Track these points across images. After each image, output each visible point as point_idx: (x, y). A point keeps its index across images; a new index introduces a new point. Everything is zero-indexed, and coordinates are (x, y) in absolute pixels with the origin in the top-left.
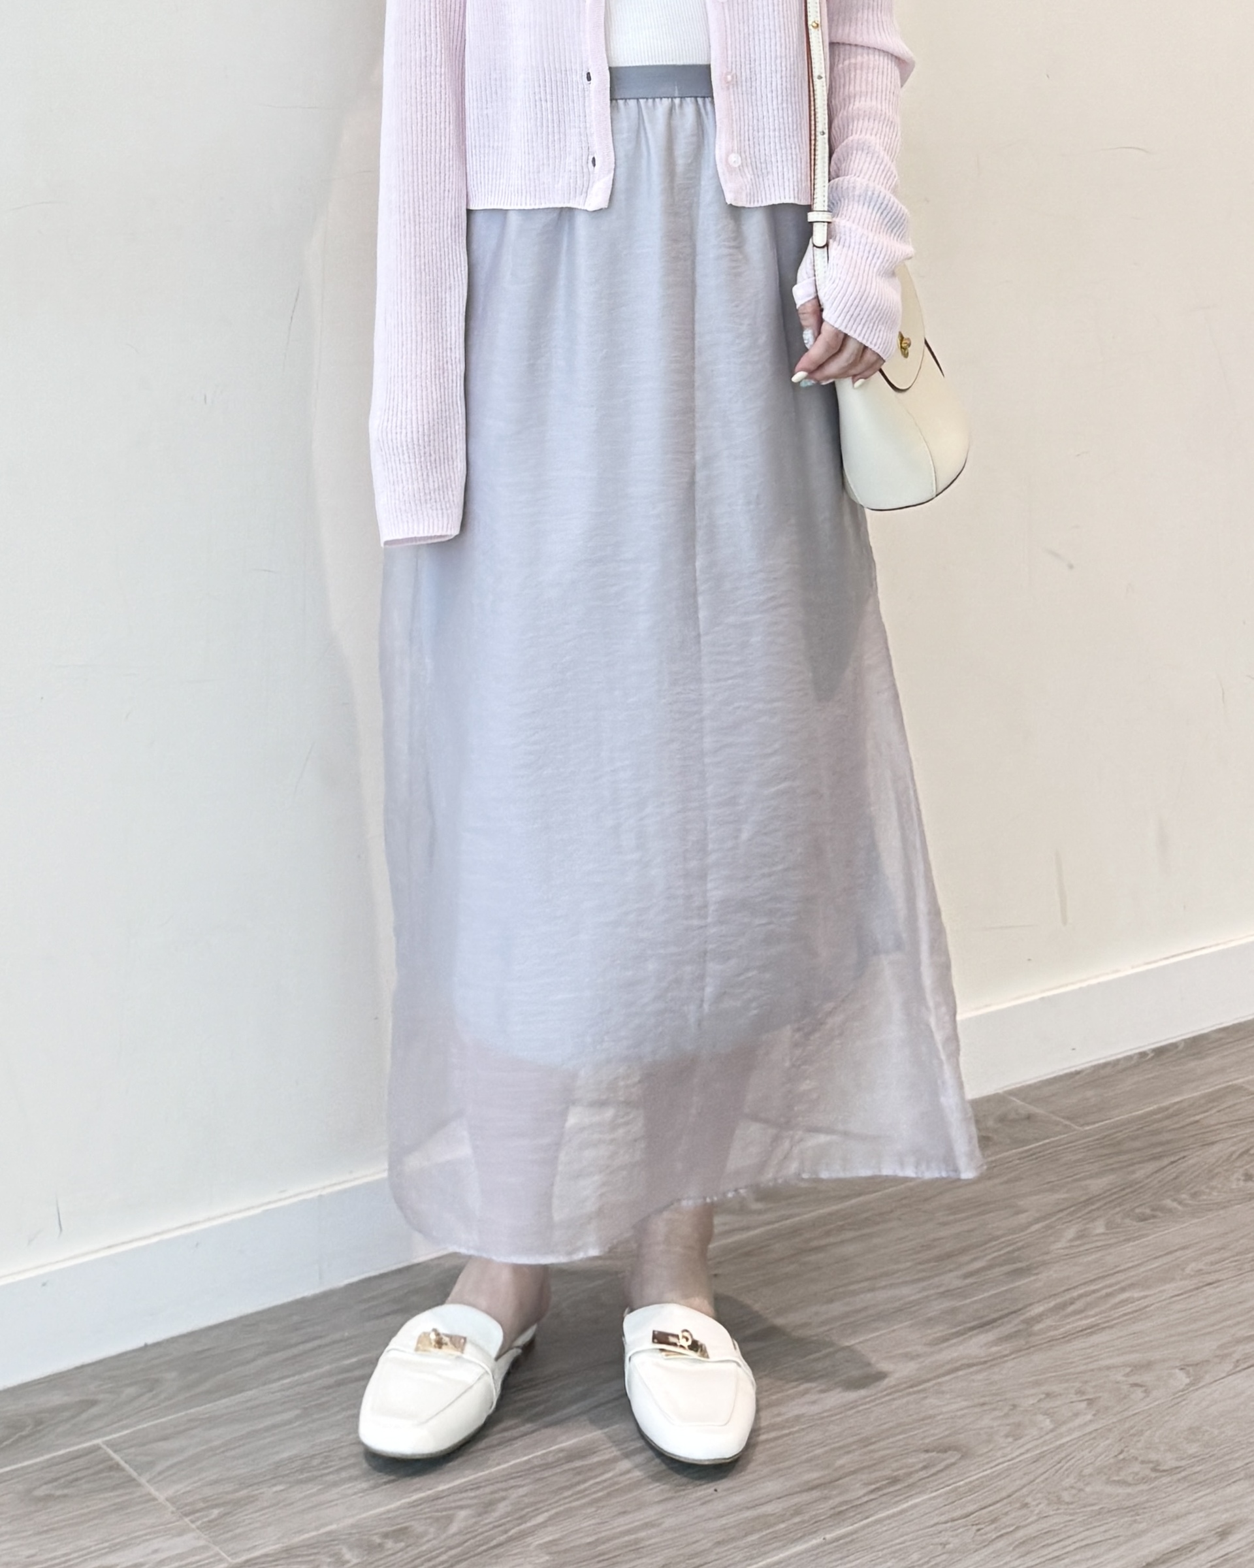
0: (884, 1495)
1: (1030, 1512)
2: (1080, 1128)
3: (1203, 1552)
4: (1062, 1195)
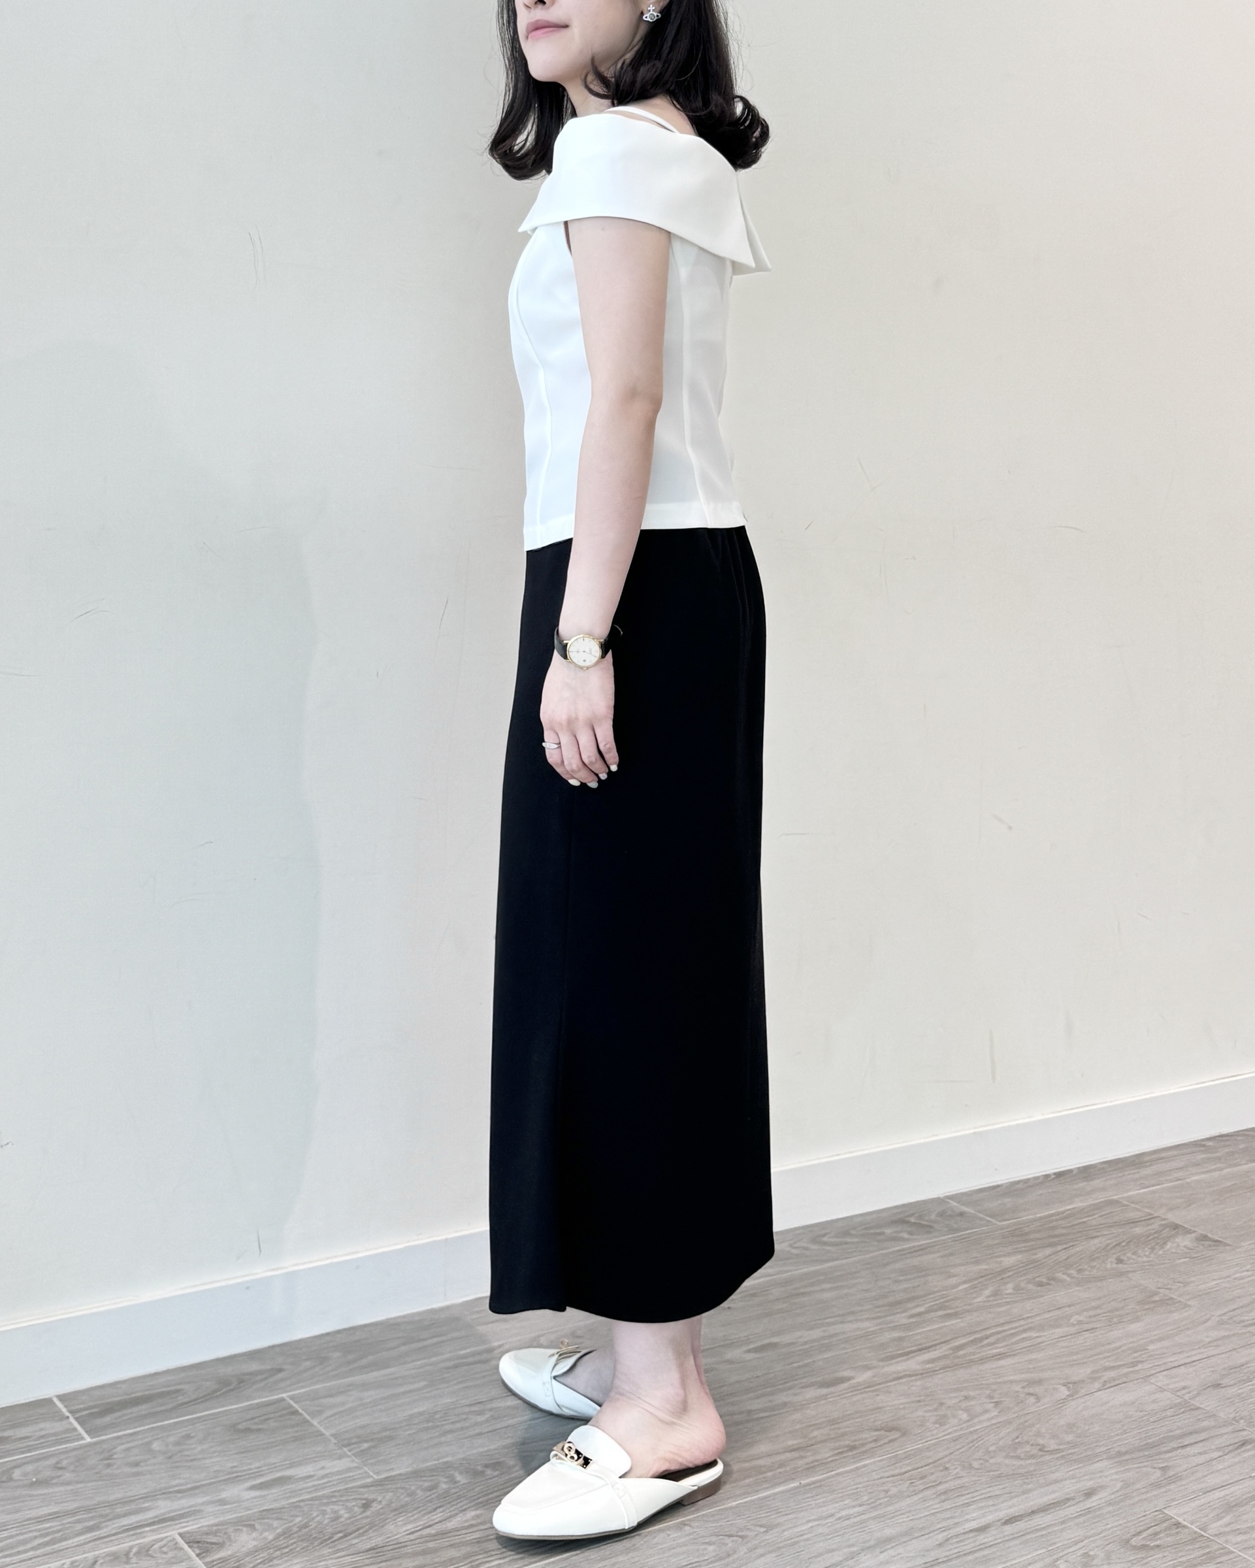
1: (949, 1473)
2: (998, 1223)
3: (1073, 1505)
4: (983, 1266)
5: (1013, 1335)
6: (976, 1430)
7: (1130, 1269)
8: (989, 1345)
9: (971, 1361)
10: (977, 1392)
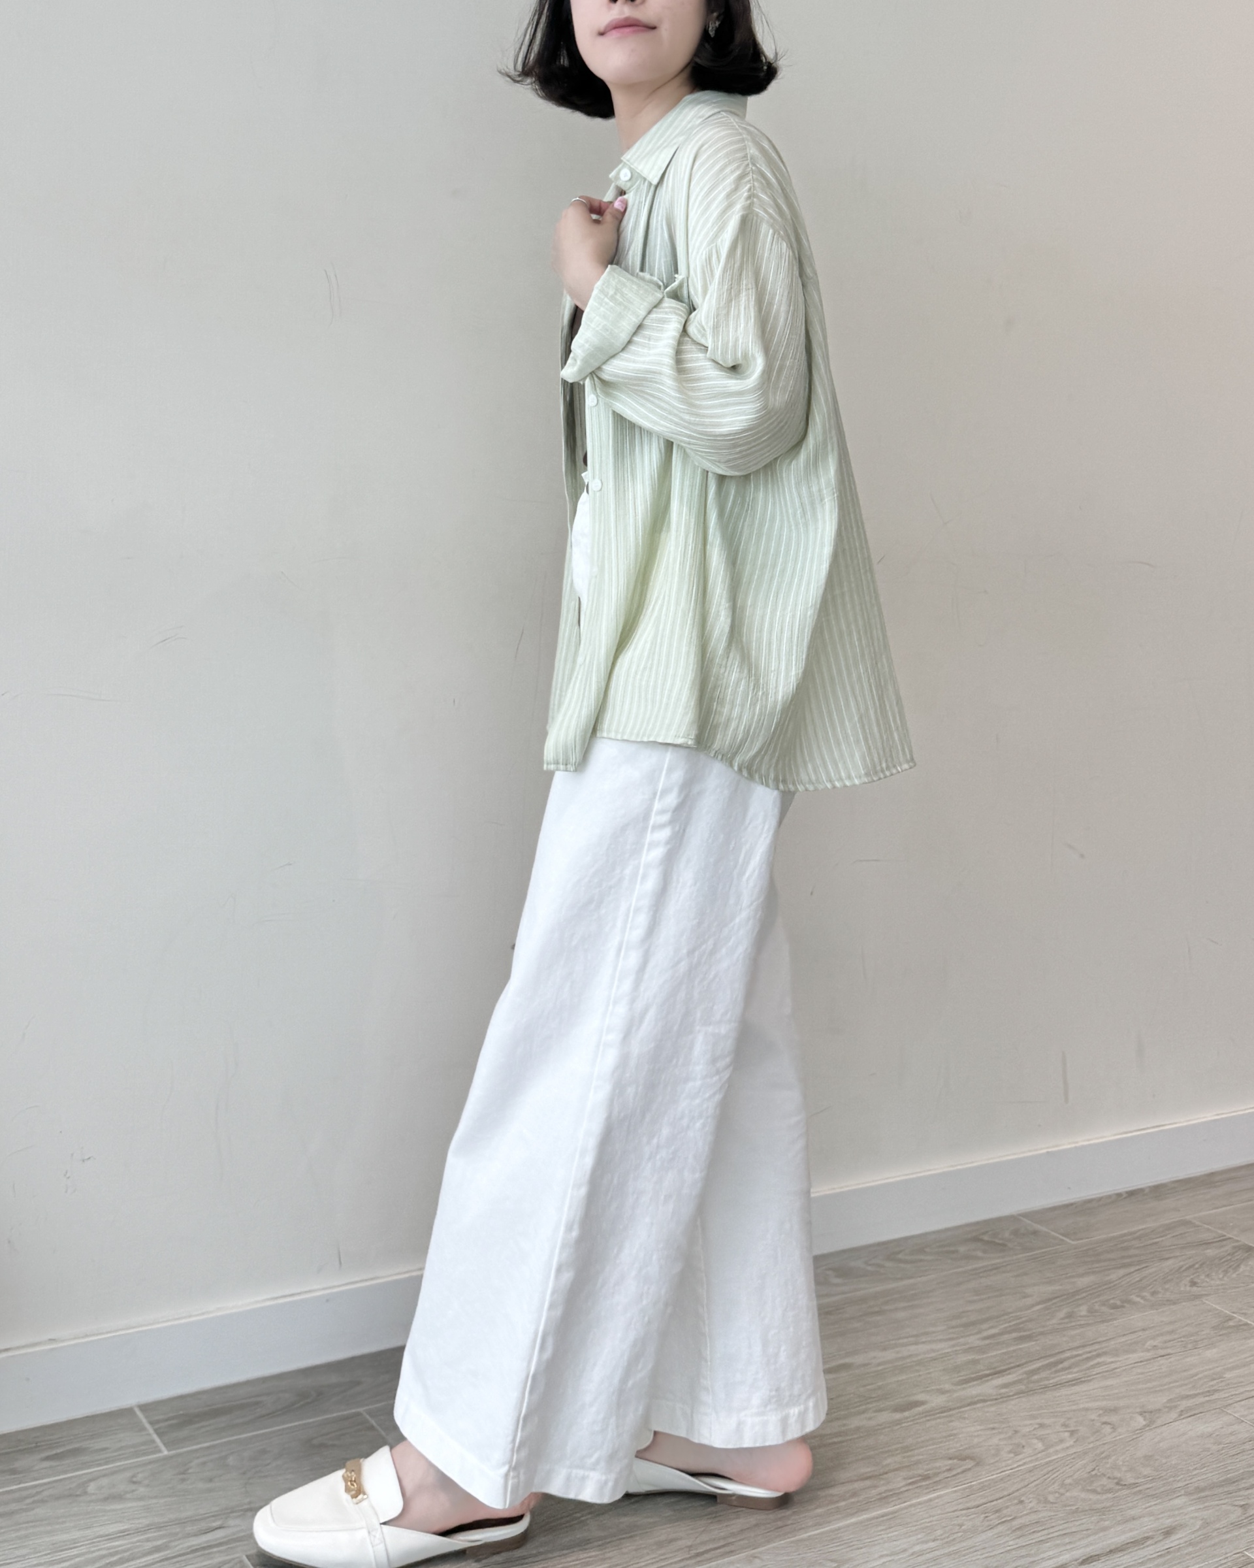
0: (917, 1487)
1: (1026, 1507)
2: (1073, 1243)
3: (1152, 1545)
4: (1057, 1287)
5: (1088, 1359)
6: (1051, 1461)
7: (1203, 1293)
8: (1064, 1369)
9: (1046, 1387)
10: (1053, 1420)
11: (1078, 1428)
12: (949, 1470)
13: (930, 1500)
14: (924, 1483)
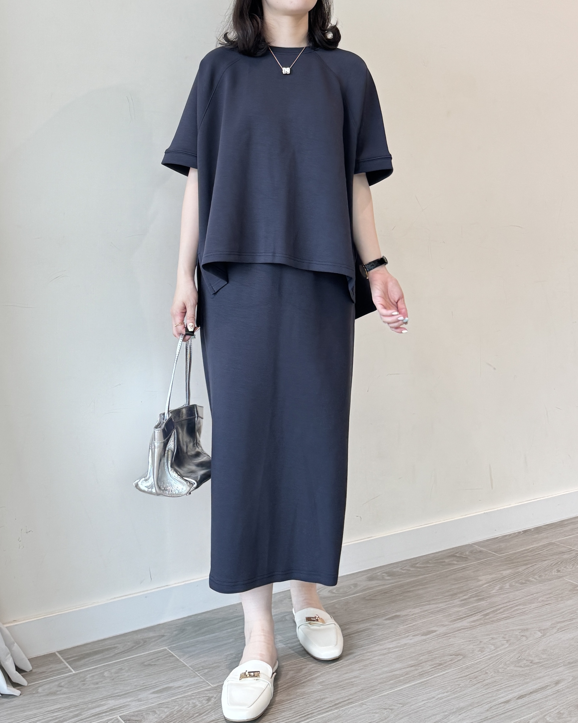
0: (437, 669)
1: (489, 675)
2: (499, 555)
3: (550, 689)
4: (493, 576)
5: (512, 608)
6: (499, 654)
7: (564, 575)
8: (500, 613)
9: (493, 621)
10: (499, 635)
11: (511, 638)
12: (451, 660)
13: (443, 674)
14: (440, 667)
